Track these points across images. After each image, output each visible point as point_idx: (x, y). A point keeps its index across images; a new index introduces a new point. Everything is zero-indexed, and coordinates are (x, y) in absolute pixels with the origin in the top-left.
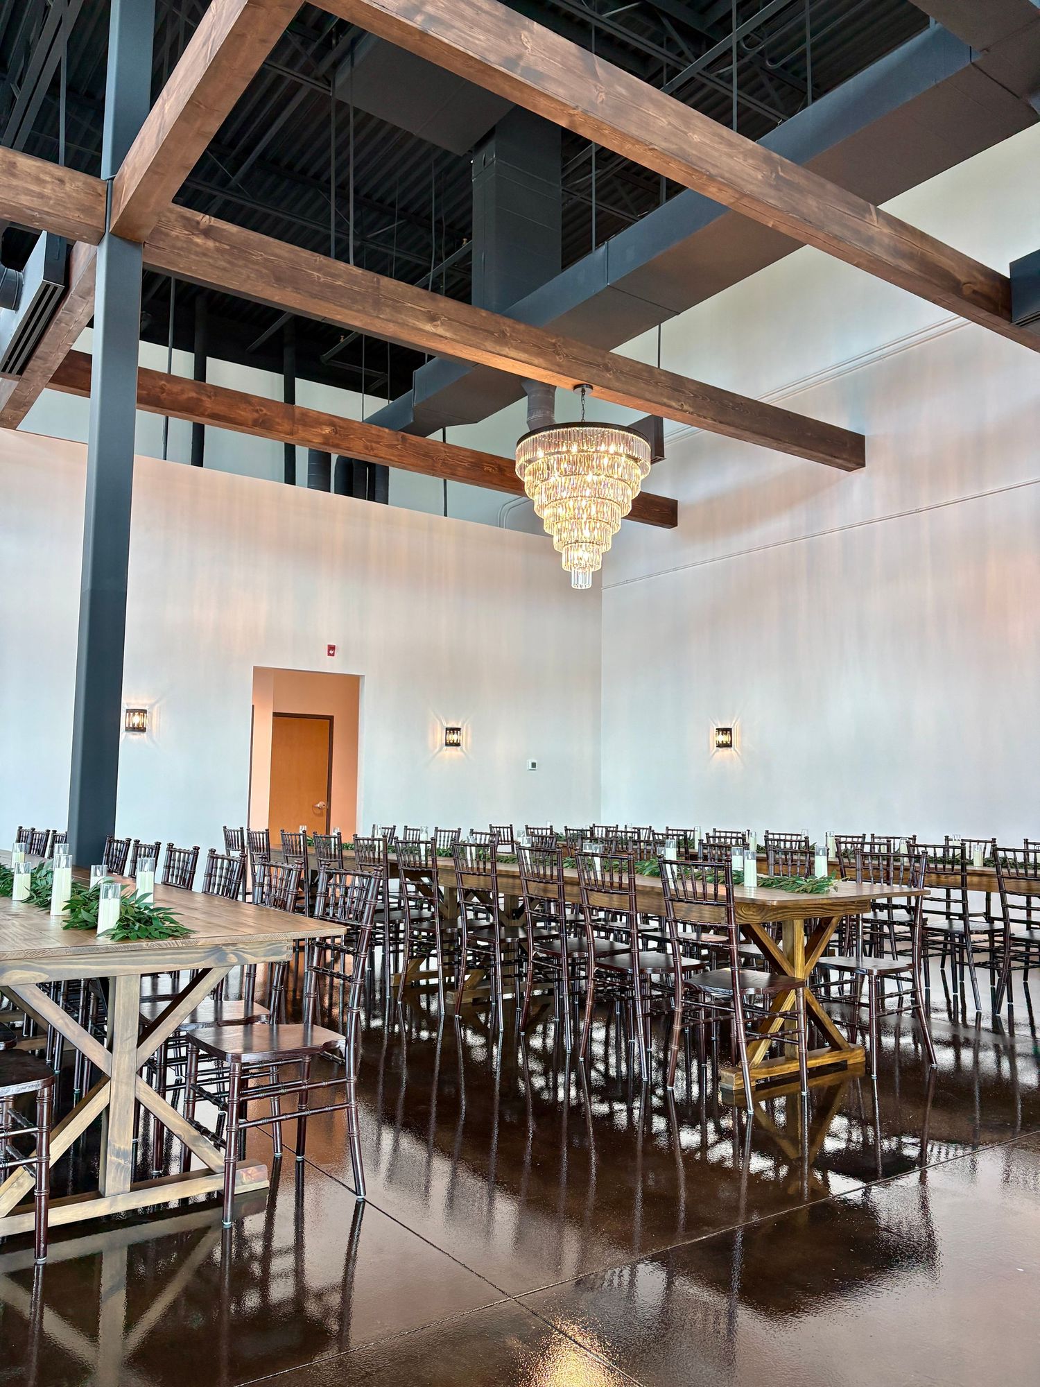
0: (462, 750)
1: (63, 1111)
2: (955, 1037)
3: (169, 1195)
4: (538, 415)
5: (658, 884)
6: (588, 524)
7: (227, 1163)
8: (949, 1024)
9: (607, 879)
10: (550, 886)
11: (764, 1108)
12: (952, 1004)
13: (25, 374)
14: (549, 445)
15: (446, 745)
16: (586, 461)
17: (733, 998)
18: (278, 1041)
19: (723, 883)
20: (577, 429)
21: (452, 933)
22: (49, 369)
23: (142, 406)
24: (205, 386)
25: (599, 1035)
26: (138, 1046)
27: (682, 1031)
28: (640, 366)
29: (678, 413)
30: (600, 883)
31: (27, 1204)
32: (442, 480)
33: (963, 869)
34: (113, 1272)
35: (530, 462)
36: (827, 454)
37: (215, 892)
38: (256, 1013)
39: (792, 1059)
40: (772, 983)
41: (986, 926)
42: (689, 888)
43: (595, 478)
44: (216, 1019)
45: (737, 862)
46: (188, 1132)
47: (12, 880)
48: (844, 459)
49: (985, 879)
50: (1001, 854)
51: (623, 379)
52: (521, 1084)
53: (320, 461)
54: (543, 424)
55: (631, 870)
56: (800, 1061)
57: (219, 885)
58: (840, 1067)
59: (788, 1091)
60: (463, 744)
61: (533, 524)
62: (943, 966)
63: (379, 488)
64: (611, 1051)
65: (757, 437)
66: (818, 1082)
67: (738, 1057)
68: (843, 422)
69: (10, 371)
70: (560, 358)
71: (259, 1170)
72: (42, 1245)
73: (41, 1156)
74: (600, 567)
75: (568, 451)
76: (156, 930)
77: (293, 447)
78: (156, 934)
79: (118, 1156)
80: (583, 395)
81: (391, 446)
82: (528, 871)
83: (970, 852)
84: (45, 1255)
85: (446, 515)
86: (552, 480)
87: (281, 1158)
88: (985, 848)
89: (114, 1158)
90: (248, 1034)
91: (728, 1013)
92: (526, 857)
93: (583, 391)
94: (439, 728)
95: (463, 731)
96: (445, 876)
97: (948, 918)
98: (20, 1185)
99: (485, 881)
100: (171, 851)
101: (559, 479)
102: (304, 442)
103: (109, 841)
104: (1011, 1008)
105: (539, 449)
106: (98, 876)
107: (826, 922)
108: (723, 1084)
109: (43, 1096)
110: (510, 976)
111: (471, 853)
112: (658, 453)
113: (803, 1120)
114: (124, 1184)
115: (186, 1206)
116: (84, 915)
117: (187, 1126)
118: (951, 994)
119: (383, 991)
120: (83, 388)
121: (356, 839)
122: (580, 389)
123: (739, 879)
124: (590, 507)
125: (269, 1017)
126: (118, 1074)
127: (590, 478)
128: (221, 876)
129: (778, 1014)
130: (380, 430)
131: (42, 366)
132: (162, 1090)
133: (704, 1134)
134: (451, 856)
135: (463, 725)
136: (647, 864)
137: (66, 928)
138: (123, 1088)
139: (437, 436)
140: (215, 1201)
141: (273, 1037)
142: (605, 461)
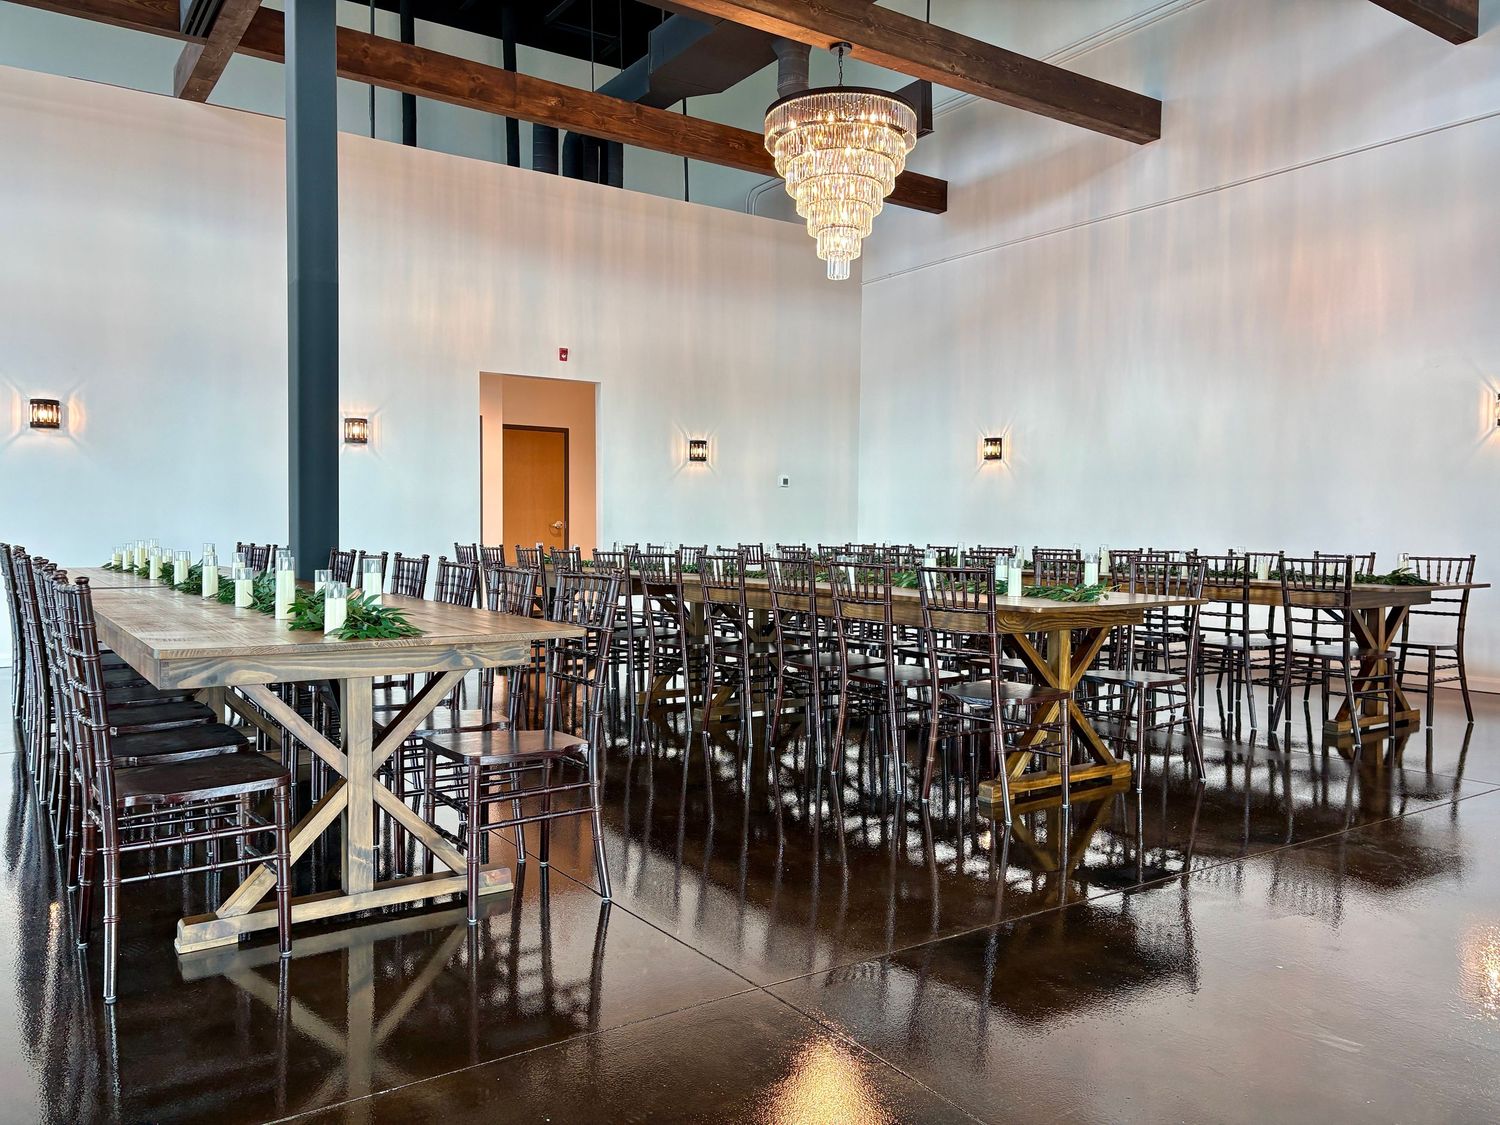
0: (708, 465)
1: (303, 811)
2: (1228, 755)
3: (412, 894)
4: (790, 81)
5: (916, 594)
6: (845, 207)
7: (470, 863)
8: (1222, 741)
9: (862, 589)
10: (801, 599)
11: (1024, 822)
12: (1226, 723)
13: (212, 35)
14: (802, 114)
15: (691, 459)
16: (842, 133)
17: (992, 709)
18: (518, 745)
19: (985, 593)
20: (834, 94)
21: (699, 649)
22: (238, 29)
23: (343, 72)
24: (413, 50)
25: (853, 752)
26: (373, 749)
27: (939, 744)
28: (906, 20)
29: (948, 77)
30: (854, 594)
31: (269, 900)
32: (683, 158)
33: (1246, 582)
34: (360, 967)
35: (780, 134)
36: (1116, 124)
37: (448, 601)
38: (494, 720)
39: (1054, 773)
40: (1034, 694)
41: (1267, 642)
42: (949, 597)
43: (854, 151)
44: (453, 726)
45: (1000, 573)
46: (428, 834)
47: (234, 588)
48: (1137, 130)
49: (1269, 592)
50: (1288, 566)
51: (887, 36)
52: (772, 803)
53: (546, 138)
54: (797, 90)
55: (887, 581)
56: (1063, 774)
57: (452, 594)
58: (1105, 781)
59: (1048, 806)
60: (709, 458)
61: (783, 207)
62: (1219, 686)
63: (612, 170)
64: (866, 768)
65: (1037, 104)
66: (1078, 796)
67: (998, 770)
68: (1135, 84)
69: (195, 34)
70: (815, 11)
71: (503, 873)
72: (287, 939)
73: (282, 852)
74: (859, 255)
75: (824, 122)
76: (385, 629)
77: (516, 121)
78: (386, 633)
79: (359, 856)
80: (840, 56)
81: (626, 120)
82: (778, 583)
83: (1255, 566)
84: (290, 949)
85: (687, 200)
86: (806, 154)
87: (525, 864)
88: (1271, 562)
89: (355, 858)
90: (487, 740)
91: (987, 725)
92: (775, 569)
93: (841, 50)
94: (683, 442)
95: (709, 444)
96: (690, 591)
97: (1227, 634)
98: (262, 883)
99: (733, 595)
100: (400, 561)
101: (813, 153)
102: (528, 116)
103: (334, 554)
104: (1288, 727)
105: (791, 118)
106: (322, 581)
107: (1096, 632)
108: (981, 797)
109: (280, 794)
110: (759, 691)
111: (718, 567)
112: (925, 125)
113: (1063, 832)
114: (367, 882)
115: (430, 905)
116: (310, 615)
117: (428, 829)
118: (1226, 713)
119: (628, 709)
120: (276, 51)
121: (596, 554)
122: (837, 48)
123: (1003, 589)
124: (849, 185)
125: (508, 725)
126: (355, 776)
127: (848, 151)
128: (453, 585)
129: (1040, 726)
130: (612, 101)
131: (231, 26)
132: (401, 794)
133: (959, 849)
134: (697, 572)
135: (708, 438)
136: (905, 576)
137: (291, 629)
138: (361, 790)
139: (676, 108)
140: (460, 901)
141: (513, 743)
142: (866, 132)
